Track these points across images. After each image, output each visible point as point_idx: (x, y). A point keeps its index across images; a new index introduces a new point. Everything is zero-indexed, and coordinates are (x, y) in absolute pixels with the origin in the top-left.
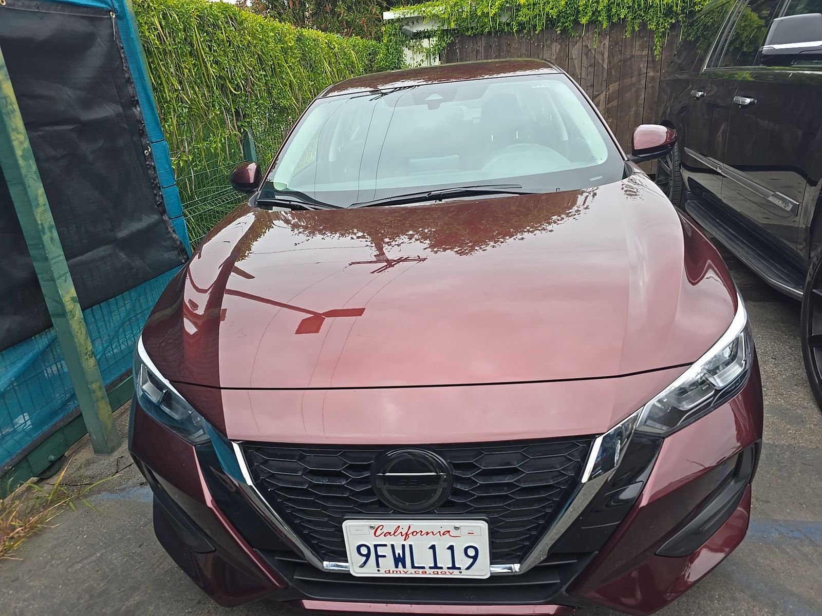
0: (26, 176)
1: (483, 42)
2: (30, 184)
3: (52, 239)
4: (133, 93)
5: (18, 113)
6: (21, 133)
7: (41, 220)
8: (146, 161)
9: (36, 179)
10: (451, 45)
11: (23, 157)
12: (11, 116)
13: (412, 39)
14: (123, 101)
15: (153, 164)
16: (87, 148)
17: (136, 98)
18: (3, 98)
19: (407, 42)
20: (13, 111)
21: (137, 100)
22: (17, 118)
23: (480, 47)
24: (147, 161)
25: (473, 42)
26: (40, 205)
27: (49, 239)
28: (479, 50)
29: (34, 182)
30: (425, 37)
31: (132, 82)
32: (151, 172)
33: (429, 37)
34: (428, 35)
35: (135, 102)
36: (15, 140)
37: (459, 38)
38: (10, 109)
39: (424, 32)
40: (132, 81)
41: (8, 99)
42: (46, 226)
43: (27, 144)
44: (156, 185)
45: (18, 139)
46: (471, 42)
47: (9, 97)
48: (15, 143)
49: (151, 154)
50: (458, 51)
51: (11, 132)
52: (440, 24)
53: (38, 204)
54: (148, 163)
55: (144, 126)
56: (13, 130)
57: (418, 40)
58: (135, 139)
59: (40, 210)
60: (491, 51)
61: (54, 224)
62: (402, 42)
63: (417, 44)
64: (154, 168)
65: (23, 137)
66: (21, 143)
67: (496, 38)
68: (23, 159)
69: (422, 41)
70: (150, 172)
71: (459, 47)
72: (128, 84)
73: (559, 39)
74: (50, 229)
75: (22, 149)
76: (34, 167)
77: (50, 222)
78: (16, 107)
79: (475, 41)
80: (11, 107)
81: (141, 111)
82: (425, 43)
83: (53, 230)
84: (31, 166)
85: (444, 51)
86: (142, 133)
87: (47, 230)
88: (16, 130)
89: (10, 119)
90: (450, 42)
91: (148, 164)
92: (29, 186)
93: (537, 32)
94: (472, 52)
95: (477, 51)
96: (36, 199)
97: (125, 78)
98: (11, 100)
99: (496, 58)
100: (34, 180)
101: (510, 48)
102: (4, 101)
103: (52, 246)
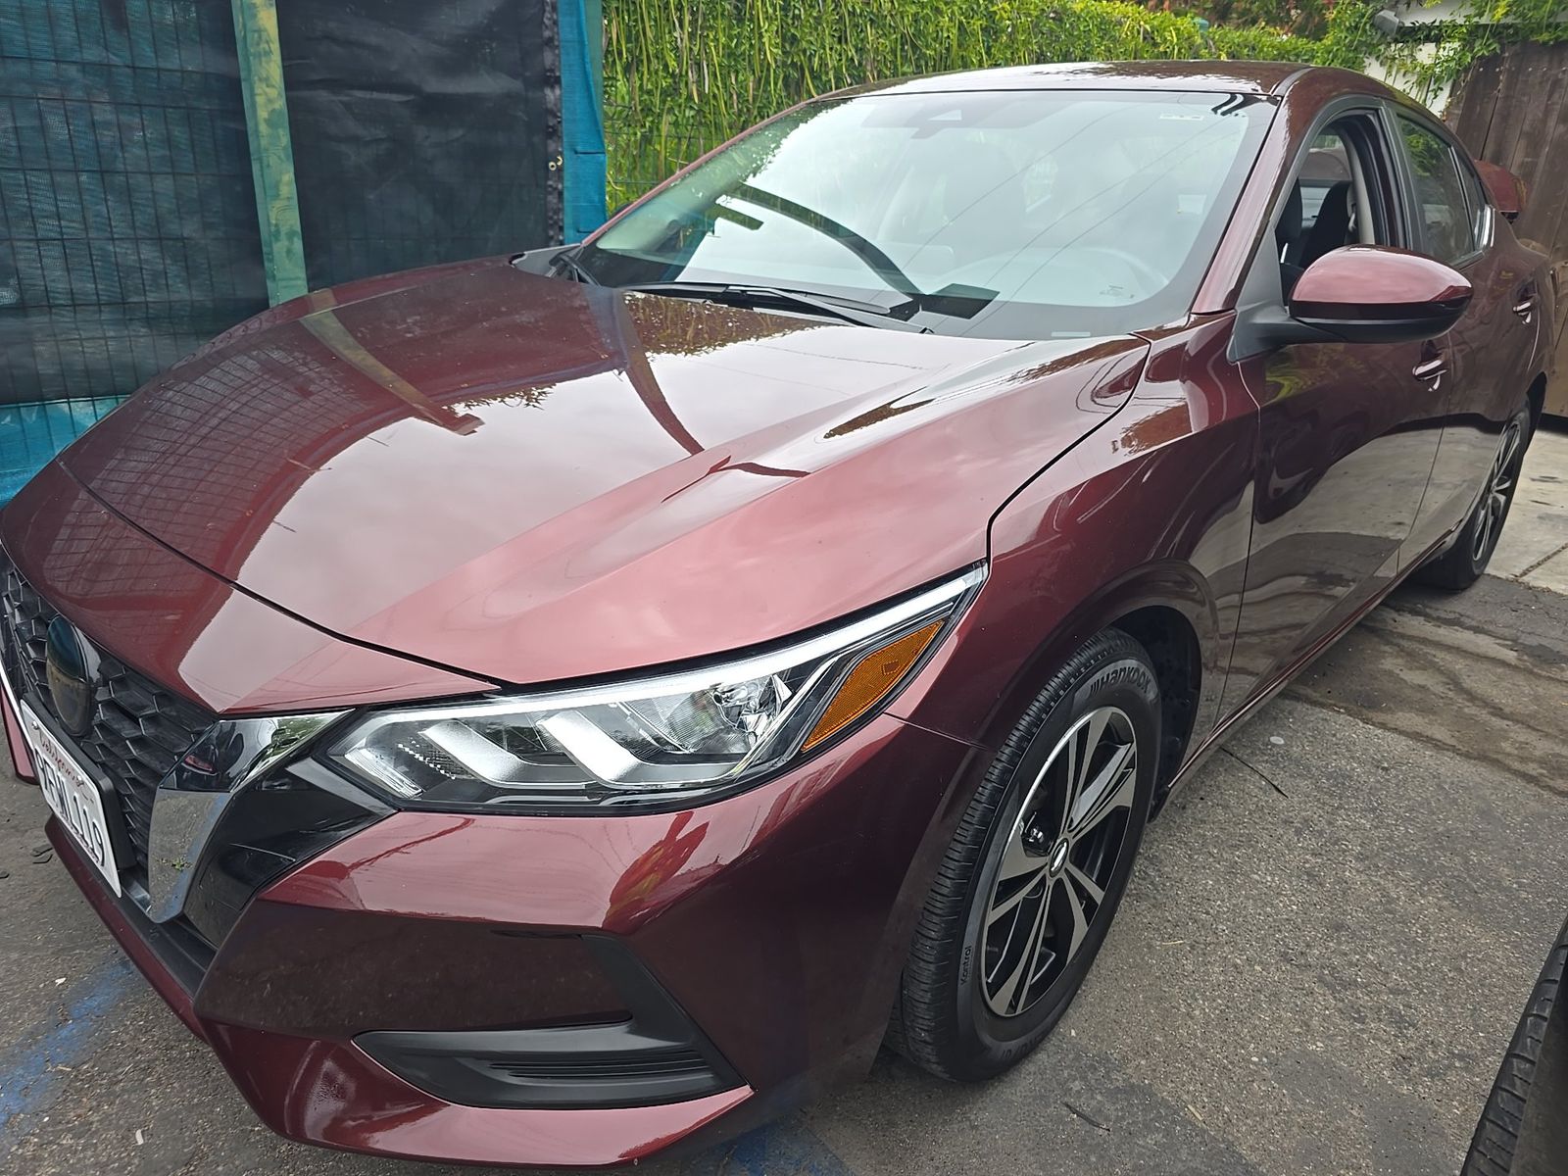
0: (267, 150)
2: (271, 164)
3: (289, 252)
4: (553, 65)
5: (276, 57)
6: (273, 86)
7: (276, 219)
8: (547, 179)
9: (283, 156)
10: (1490, 62)
11: (268, 122)
12: (263, 59)
13: (1396, 41)
14: (528, 74)
15: (560, 186)
16: (427, 137)
17: (558, 74)
18: (255, 31)
19: (1382, 47)
20: (269, 53)
21: (559, 77)
22: (272, 64)
24: (549, 179)
25: (1550, 62)
26: (282, 197)
27: (285, 250)
29: (279, 162)
30: (1428, 39)
31: (557, 47)
32: (552, 199)
33: (1438, 40)
34: (1434, 35)
35: (552, 80)
36: (260, 95)
37: (1517, 47)
38: (264, 48)
39: (1430, 28)
40: (556, 43)
41: (264, 35)
42: (284, 230)
43: (280, 104)
44: (556, 223)
45: (266, 94)
46: (1546, 59)
47: (265, 30)
48: (260, 100)
49: (560, 169)
50: (1503, 78)
51: (257, 82)
52: (1472, 11)
53: (279, 195)
54: (550, 183)
55: (559, 122)
56: (260, 80)
57: (1410, 44)
58: (536, 139)
59: (278, 204)
61: (299, 230)
62: (1369, 45)
63: (1406, 53)
64: (561, 194)
65: (277, 93)
66: (270, 101)
68: (268, 125)
69: (1421, 46)
70: (550, 198)
71: (1509, 70)
72: (547, 48)
74: (291, 235)
75: (270, 109)
76: (285, 139)
77: (292, 226)
78: (276, 47)
79: (1555, 59)
80: (266, 46)
81: (561, 95)
82: (1426, 53)
83: (296, 239)
84: (279, 137)
85: (1466, 77)
86: (553, 133)
87: (283, 236)
88: (267, 80)
89: (261, 64)
90: (1487, 54)
91: (551, 186)
92: (268, 166)
94: (1541, 83)
96: (277, 186)
97: (541, 36)
98: (268, 35)
100: (279, 158)
102: (256, 35)
103: (287, 262)
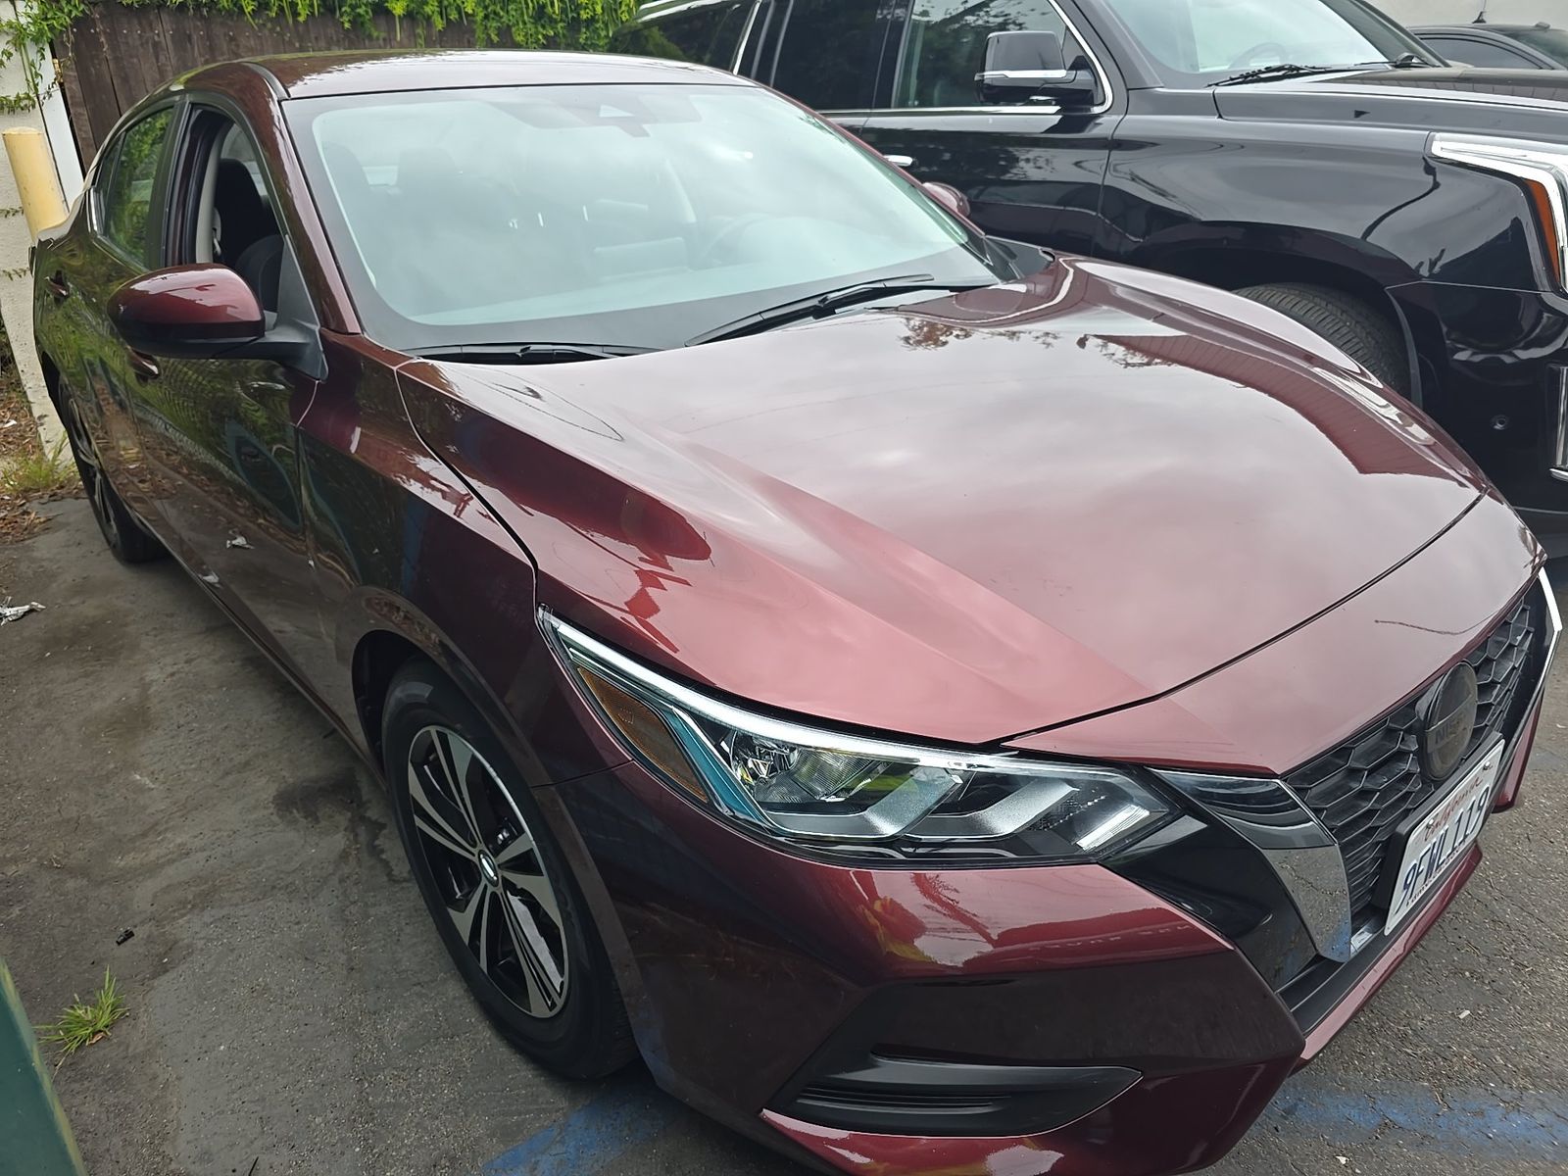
1: (167, 26)
10: (82, 24)
23: (162, 35)
25: (140, 24)
28: (160, 42)
37: (101, 8)
46: (136, 22)
50: (103, 39)
60: (193, 48)
67: (200, 21)
71: (104, 31)
73: (343, 39)
79: (144, 22)
85: (68, 36)
90: (80, 15)
93: (301, 19)
94: (142, 45)
95: (156, 45)
99: (207, 62)
101: (238, 46)
